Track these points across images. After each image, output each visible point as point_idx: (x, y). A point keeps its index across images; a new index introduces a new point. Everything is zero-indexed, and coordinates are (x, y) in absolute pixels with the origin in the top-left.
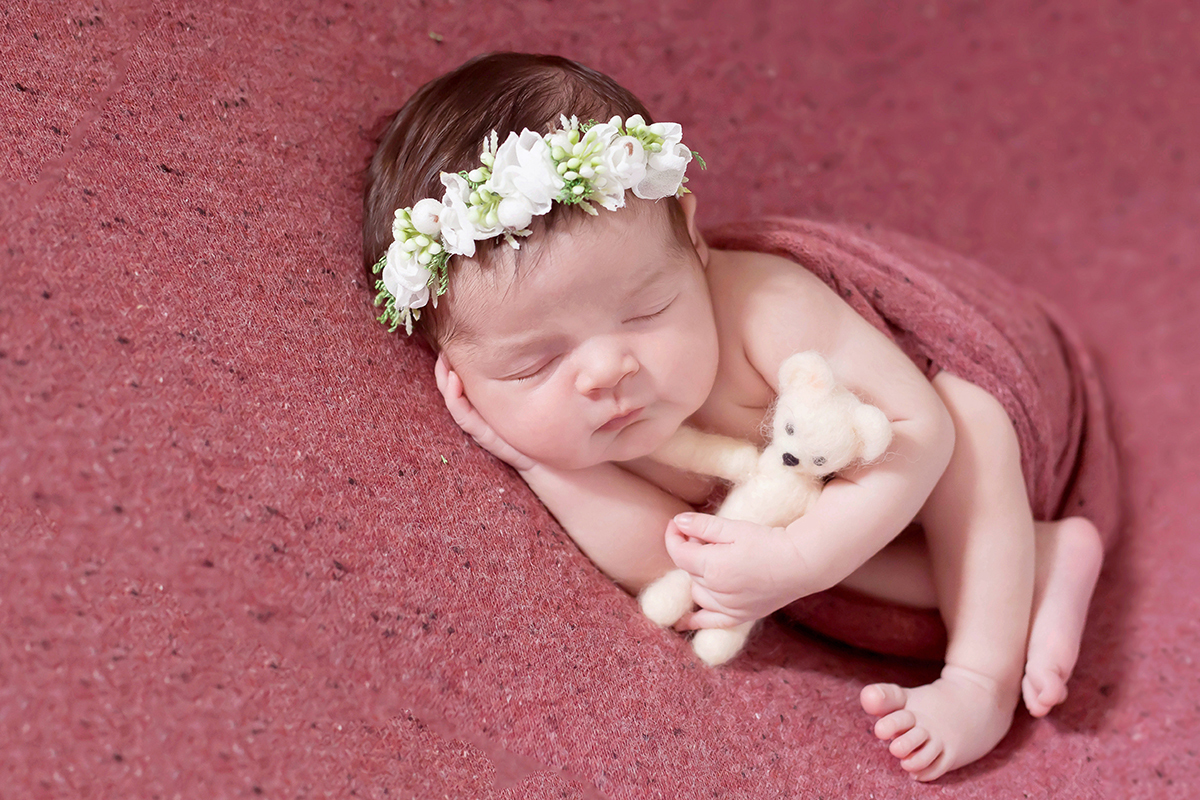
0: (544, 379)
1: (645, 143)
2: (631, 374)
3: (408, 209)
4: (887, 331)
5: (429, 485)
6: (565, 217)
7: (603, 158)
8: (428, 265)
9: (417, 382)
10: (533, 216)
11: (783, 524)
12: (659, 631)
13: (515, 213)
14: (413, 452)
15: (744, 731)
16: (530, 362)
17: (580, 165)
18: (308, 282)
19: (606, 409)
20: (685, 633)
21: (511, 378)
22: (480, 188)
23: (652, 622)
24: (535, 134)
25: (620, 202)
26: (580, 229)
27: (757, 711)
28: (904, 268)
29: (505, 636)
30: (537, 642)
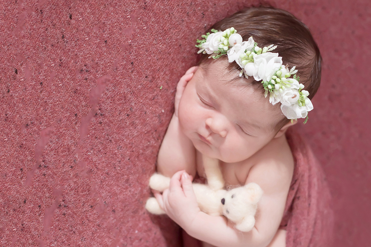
0: (205, 107)
1: (300, 100)
2: (221, 136)
3: (236, 31)
4: (287, 208)
5: (149, 88)
6: (259, 87)
7: (286, 89)
8: (220, 49)
9: (184, 64)
10: (253, 76)
11: (202, 209)
12: (147, 186)
13: (250, 69)
14: (157, 76)
15: (128, 231)
16: (207, 100)
17: (278, 83)
18: (195, 10)
19: (205, 133)
20: (152, 193)
21: (199, 96)
22: (253, 53)
23: (149, 182)
24: (282, 62)
25: (274, 103)
26: (258, 94)
27: (138, 230)
28: (314, 201)
29: (111, 141)
30: (116, 151)
